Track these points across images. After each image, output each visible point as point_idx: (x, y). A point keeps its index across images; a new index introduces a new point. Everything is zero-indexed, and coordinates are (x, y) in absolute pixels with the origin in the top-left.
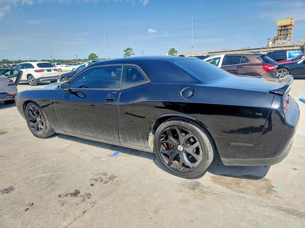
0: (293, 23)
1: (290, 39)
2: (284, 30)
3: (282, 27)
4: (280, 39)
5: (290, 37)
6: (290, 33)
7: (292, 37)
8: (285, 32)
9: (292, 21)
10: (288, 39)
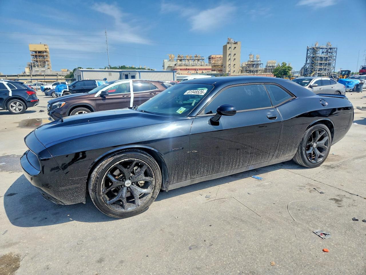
0: (48, 50)
1: (49, 67)
2: (39, 56)
3: (36, 52)
4: (38, 66)
5: (48, 65)
6: (47, 61)
7: (50, 65)
8: (41, 59)
9: (46, 47)
10: (46, 66)
